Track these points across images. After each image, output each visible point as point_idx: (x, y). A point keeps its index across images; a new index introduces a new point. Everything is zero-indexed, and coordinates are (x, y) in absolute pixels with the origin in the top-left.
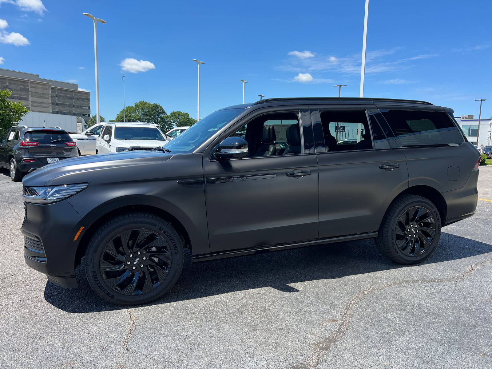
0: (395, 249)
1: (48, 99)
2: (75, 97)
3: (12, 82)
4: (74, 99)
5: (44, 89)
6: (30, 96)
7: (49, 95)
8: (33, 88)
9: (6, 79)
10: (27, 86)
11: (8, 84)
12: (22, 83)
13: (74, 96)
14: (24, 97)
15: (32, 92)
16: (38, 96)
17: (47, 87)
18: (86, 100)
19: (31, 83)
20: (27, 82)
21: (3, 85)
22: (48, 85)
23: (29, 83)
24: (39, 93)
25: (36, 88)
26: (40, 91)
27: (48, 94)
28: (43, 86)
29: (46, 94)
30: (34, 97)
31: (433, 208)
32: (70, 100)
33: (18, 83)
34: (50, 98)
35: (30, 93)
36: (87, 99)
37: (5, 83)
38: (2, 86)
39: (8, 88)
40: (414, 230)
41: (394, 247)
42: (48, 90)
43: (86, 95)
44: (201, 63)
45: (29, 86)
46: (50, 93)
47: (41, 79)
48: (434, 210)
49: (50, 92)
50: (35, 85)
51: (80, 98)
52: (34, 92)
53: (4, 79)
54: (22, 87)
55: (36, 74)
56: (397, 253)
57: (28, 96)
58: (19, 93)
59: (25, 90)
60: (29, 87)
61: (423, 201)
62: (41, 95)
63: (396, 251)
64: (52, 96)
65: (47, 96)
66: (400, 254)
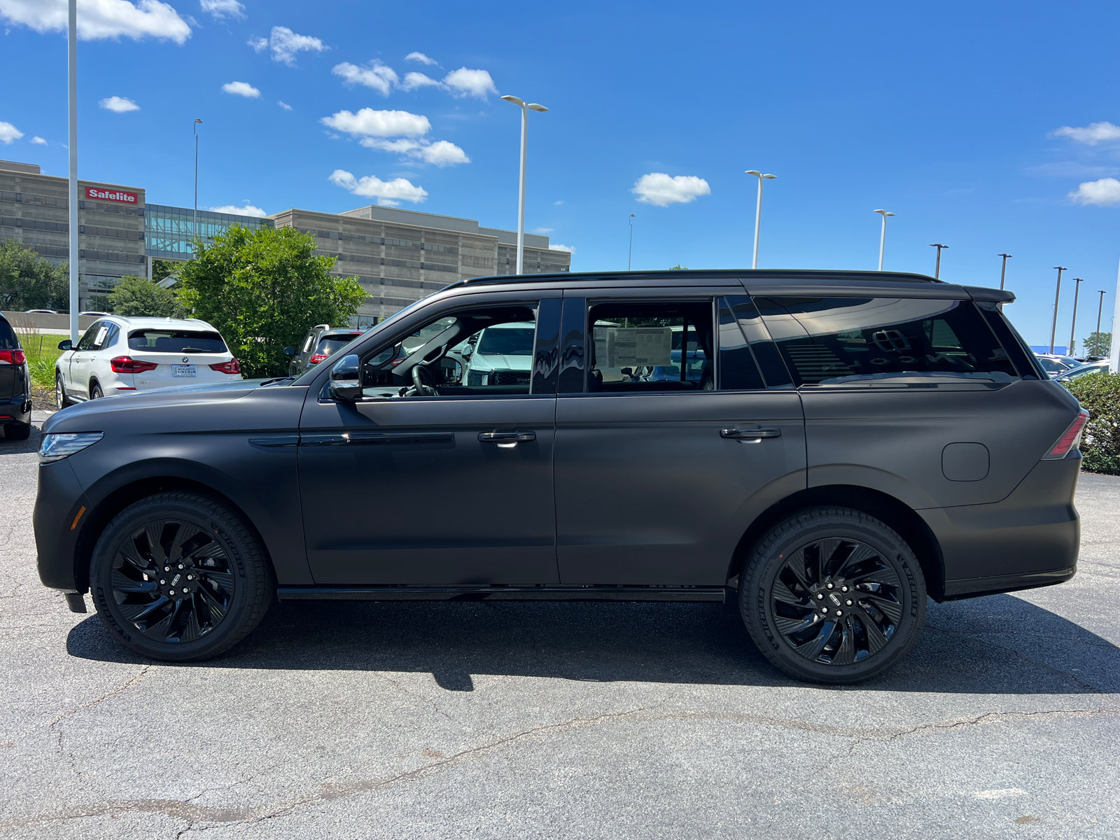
0: (771, 638)
1: (492, 268)
2: (542, 263)
3: (431, 237)
4: (539, 267)
5: (486, 249)
6: (460, 263)
7: (494, 261)
8: (467, 247)
9: (421, 231)
10: (457, 243)
11: (423, 241)
12: (448, 239)
13: (539, 260)
14: (450, 267)
15: (463, 256)
16: (475, 263)
17: (492, 245)
18: (562, 269)
19: (464, 238)
20: (457, 237)
21: (415, 242)
22: (494, 241)
23: (460, 238)
24: (477, 258)
25: (471, 247)
26: (478, 253)
27: (493, 259)
28: (485, 244)
29: (488, 259)
30: (467, 266)
31: (893, 547)
32: (531, 269)
33: (441, 238)
34: (496, 267)
35: (460, 257)
36: (563, 267)
37: (419, 239)
38: (413, 245)
39: (423, 249)
40: (836, 596)
41: (767, 631)
42: (493, 250)
43: (563, 259)
44: (766, 177)
45: (460, 244)
46: (496, 257)
47: (482, 230)
48: (895, 553)
49: (496, 254)
50: (470, 242)
51: (552, 265)
52: (468, 256)
53: (418, 231)
54: (447, 246)
55: (474, 219)
56: (777, 647)
57: (457, 264)
58: (441, 258)
59: (452, 252)
60: (459, 246)
61: (859, 525)
62: (480, 262)
63: (773, 642)
64: (499, 263)
65: (490, 263)
66: (784, 649)
